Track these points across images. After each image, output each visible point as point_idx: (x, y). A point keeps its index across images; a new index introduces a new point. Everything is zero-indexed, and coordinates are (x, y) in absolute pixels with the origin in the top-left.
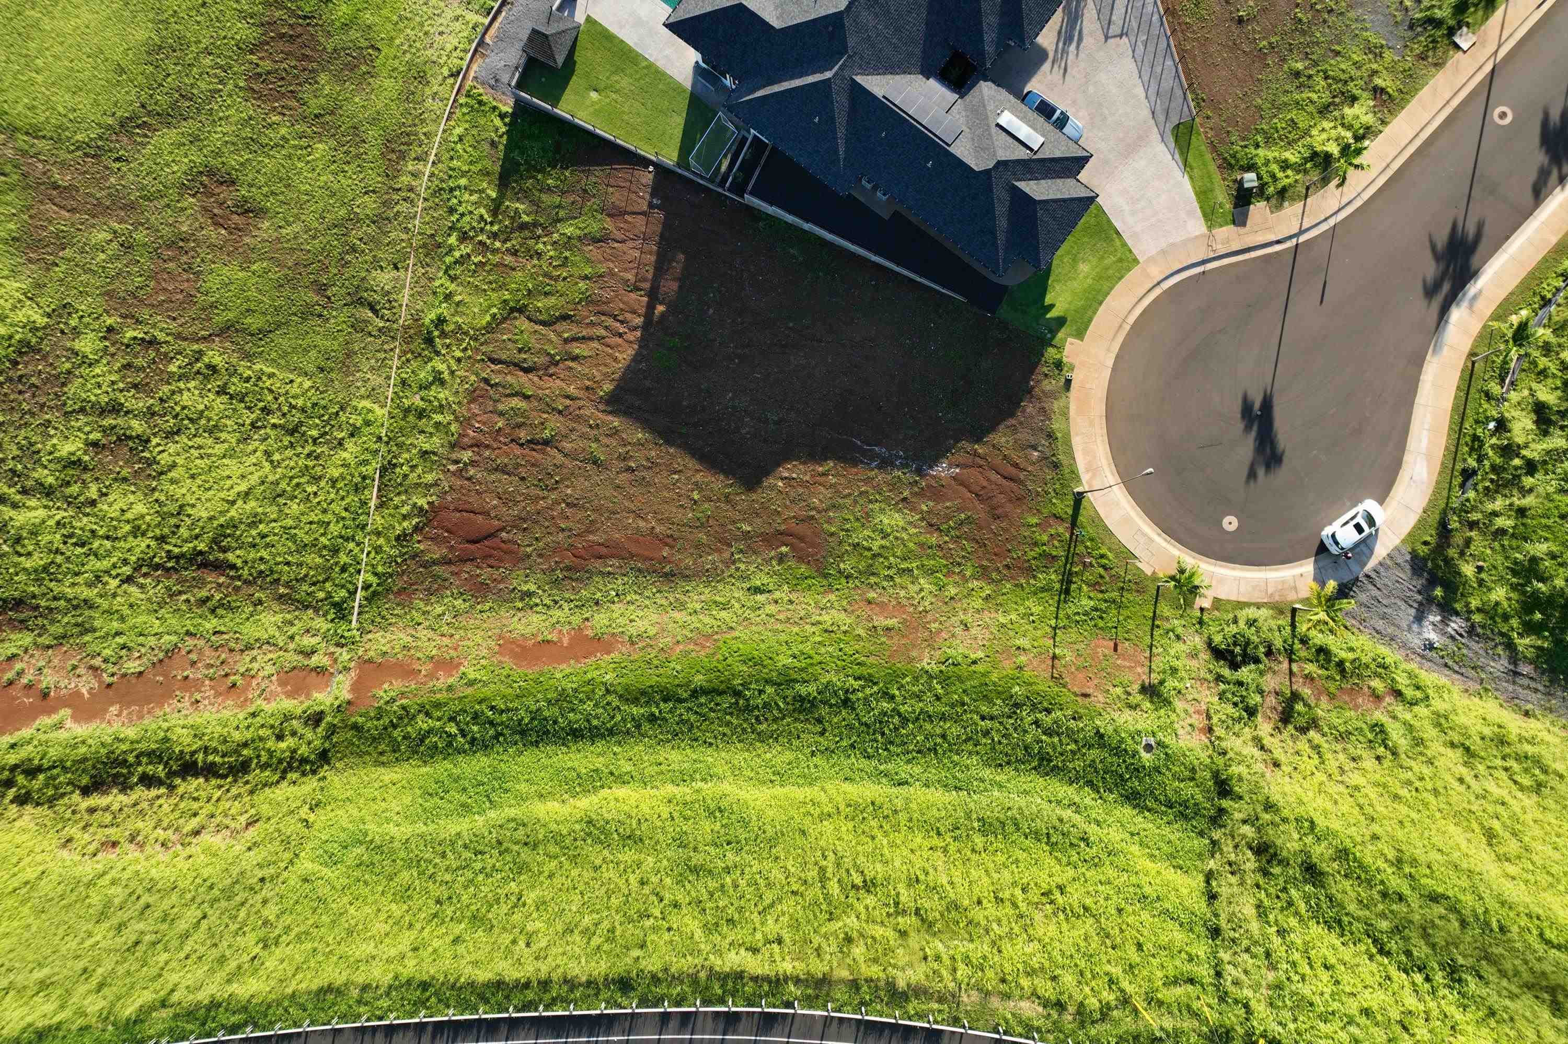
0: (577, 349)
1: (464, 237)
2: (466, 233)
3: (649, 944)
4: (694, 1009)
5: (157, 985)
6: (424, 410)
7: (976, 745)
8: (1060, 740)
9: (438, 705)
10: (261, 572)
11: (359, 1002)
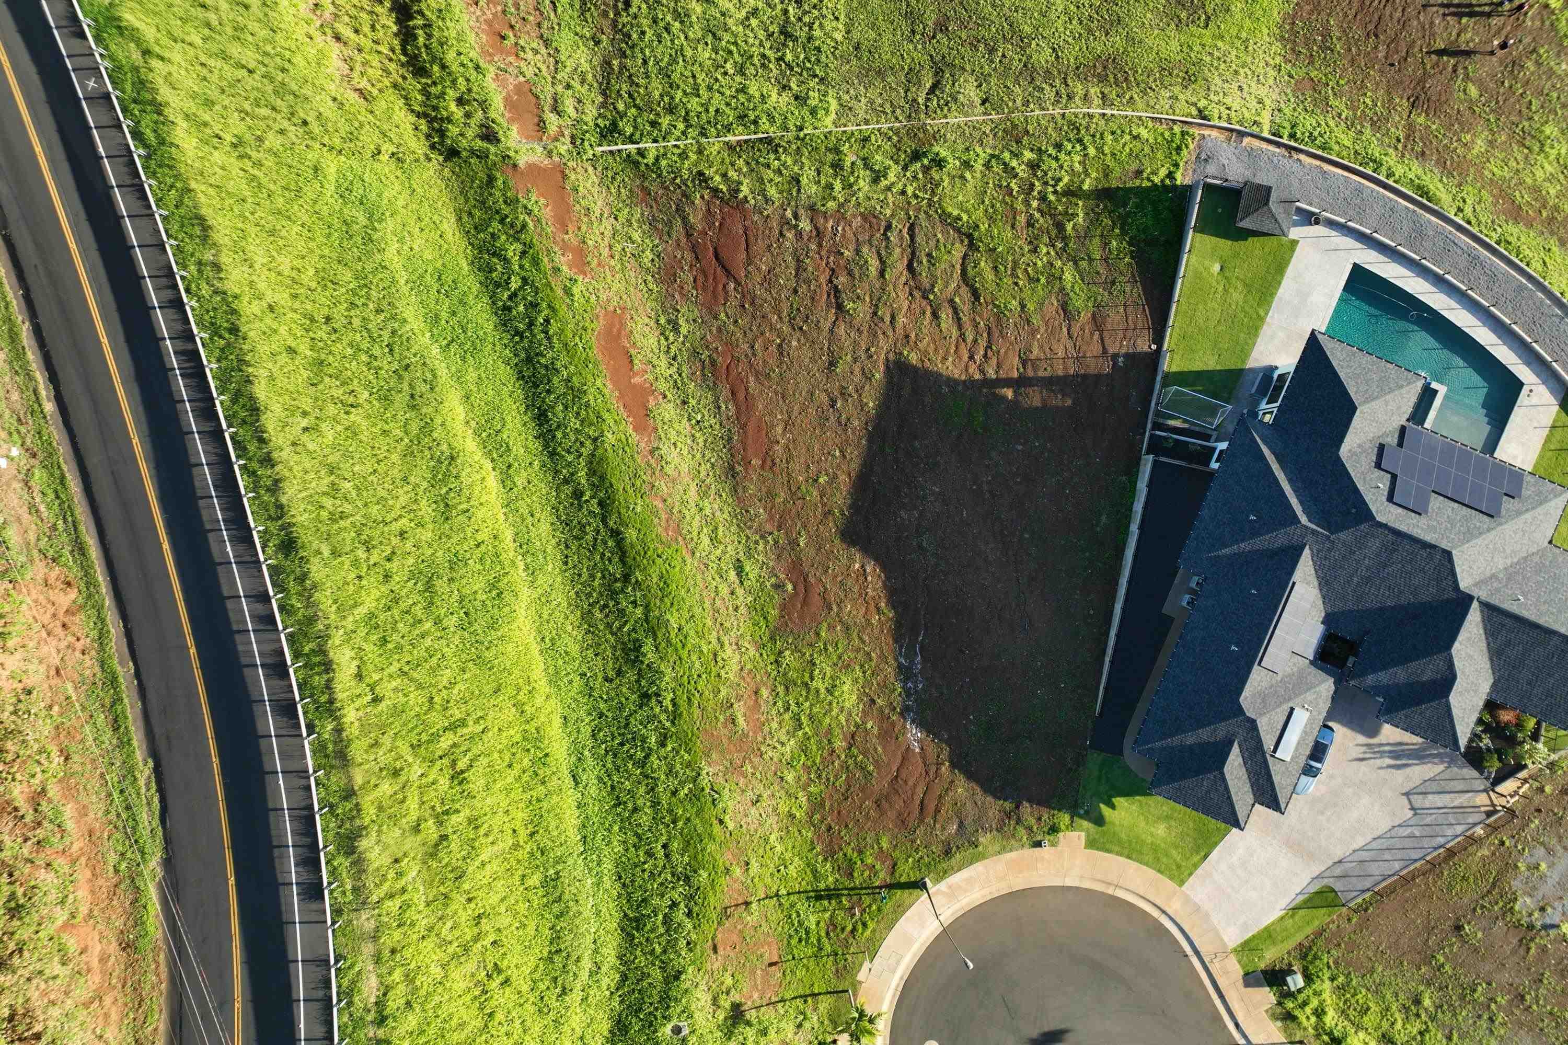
0: (946, 315)
1: (1033, 166)
2: (1039, 167)
3: (339, 560)
4: (280, 627)
5: (165, 41)
6: (842, 169)
7: (634, 846)
8: (662, 935)
9: (536, 262)
10: (629, 37)
11: (200, 263)
